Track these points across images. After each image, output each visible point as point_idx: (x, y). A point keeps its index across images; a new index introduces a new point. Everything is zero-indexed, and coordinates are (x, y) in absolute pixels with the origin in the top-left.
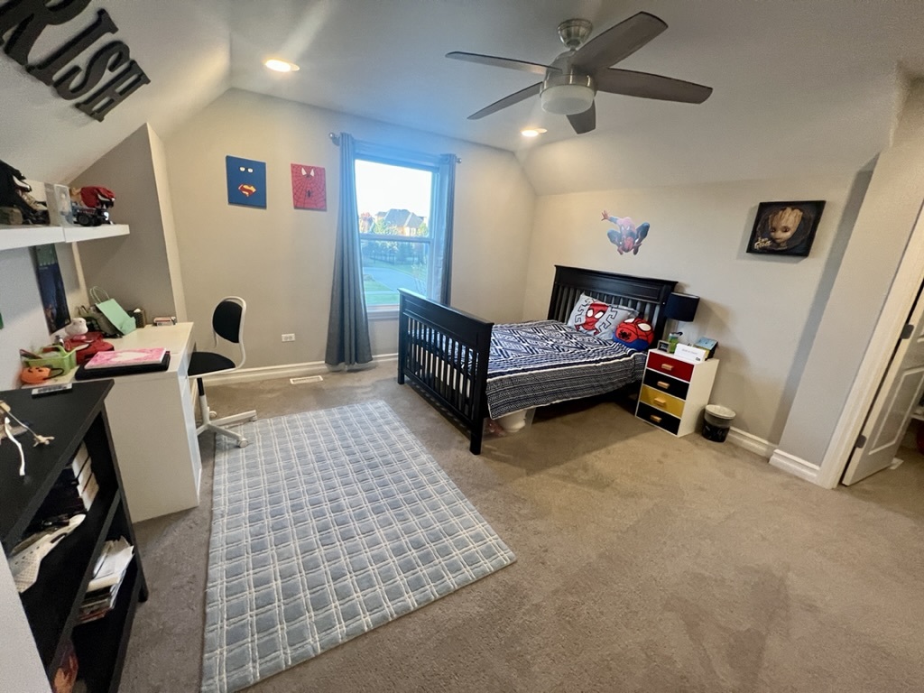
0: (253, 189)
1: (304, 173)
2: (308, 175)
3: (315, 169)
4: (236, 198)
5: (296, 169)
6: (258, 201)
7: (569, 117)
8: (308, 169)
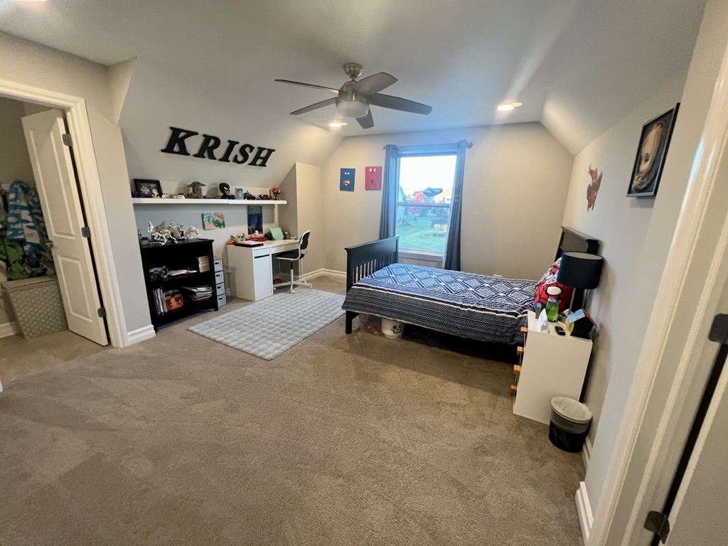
0: (349, 182)
1: (371, 170)
2: (373, 172)
3: (376, 168)
4: (343, 188)
5: (367, 169)
6: (350, 188)
7: (358, 119)
8: (373, 168)
